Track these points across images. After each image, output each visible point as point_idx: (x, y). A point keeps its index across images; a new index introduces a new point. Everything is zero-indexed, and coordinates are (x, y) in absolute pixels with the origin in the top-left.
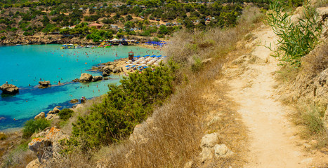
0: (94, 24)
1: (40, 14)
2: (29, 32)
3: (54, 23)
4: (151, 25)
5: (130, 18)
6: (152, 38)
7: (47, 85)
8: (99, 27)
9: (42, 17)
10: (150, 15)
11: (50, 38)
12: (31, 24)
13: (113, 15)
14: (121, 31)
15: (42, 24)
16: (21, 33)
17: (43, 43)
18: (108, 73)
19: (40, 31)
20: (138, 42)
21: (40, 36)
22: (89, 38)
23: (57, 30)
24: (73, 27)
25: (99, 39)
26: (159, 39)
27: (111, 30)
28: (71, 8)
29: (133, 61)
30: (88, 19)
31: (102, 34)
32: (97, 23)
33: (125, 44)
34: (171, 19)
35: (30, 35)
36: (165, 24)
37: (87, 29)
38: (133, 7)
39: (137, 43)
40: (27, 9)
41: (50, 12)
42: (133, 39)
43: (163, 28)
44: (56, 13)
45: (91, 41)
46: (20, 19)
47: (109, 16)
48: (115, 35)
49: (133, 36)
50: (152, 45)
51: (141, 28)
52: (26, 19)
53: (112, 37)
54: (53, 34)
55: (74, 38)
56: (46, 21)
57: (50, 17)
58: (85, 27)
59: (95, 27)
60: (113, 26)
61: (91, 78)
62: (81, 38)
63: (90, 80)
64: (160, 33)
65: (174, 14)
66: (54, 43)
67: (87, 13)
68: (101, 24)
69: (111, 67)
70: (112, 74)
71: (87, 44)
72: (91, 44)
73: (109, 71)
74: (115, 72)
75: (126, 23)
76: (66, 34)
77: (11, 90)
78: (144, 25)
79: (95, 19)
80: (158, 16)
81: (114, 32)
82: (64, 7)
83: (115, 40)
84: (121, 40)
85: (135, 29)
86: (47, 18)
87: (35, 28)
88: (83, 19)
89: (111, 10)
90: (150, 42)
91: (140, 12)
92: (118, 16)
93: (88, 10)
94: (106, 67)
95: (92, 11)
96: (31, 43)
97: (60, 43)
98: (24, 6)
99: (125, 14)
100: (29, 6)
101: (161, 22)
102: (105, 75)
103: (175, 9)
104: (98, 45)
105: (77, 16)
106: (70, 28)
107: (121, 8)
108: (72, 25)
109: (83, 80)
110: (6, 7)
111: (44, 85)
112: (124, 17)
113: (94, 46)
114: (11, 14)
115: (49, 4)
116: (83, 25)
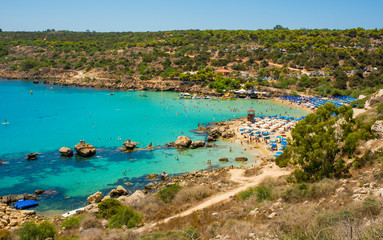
0: (222, 70)
1: (163, 55)
2: (146, 76)
3: (175, 66)
4: (290, 75)
5: (265, 65)
6: (289, 92)
7: (132, 148)
8: (227, 74)
9: (163, 59)
10: (291, 62)
11: (167, 84)
12: (150, 66)
13: (245, 60)
14: (251, 80)
15: (162, 67)
16: (137, 77)
17: (158, 90)
18: (216, 137)
19: (158, 75)
20: (271, 95)
21: (157, 81)
22: (211, 87)
23: (177, 75)
24: (196, 73)
25: (223, 88)
26: (298, 93)
27: (239, 79)
28: (198, 50)
29: (253, 122)
30: (215, 64)
31: (227, 83)
32: (226, 68)
33: (254, 97)
34: (318, 68)
35: (146, 79)
36: (308, 74)
37: (210, 76)
38: (272, 50)
39: (269, 97)
40: (151, 49)
41: (174, 53)
42: (265, 90)
43: (304, 78)
44: (180, 55)
45: (213, 91)
46: (140, 61)
47: (240, 61)
48: (243, 85)
49: (264, 88)
50: (288, 101)
51: (277, 78)
52: (147, 60)
53: (239, 88)
54: (172, 79)
55: (195, 86)
56: (168, 64)
57: (172, 60)
58: (208, 74)
59: (220, 74)
60: (243, 74)
61: (189, 143)
62: (203, 86)
63: (188, 145)
64: (300, 85)
65: (322, 62)
66: (171, 90)
68: (230, 70)
69: (222, 129)
70: (221, 138)
71: (208, 94)
72: (213, 94)
74: (225, 137)
75: (260, 70)
76: (186, 80)
77: (86, 151)
78: (281, 74)
79: (223, 64)
80: (302, 63)
82: (191, 49)
83: (242, 91)
84: (249, 92)
85: (270, 78)
86: (168, 60)
87: (154, 71)
88: (209, 64)
89: (243, 54)
90: (286, 97)
91: (279, 57)
92: (251, 61)
93: (217, 52)
94: (216, 128)
95: (221, 54)
96: (145, 89)
97: (177, 91)
98: (148, 45)
99: (260, 59)
100: (154, 46)
101: (304, 72)
102: (210, 140)
103: (325, 56)
104: (221, 95)
105: (204, 59)
106: (192, 73)
107: (257, 52)
108: (195, 69)
109: (178, 145)
110: (129, 47)
111: (128, 148)
112: (259, 62)
113: (215, 98)
114: (132, 55)
115: (175, 44)
116: (208, 70)
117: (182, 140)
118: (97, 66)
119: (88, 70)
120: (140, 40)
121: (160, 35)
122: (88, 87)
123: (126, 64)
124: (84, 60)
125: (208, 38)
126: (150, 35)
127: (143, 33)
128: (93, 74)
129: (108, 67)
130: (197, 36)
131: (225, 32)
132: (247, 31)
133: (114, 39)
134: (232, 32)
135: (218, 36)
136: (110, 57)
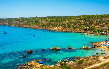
0: (97, 27)
1: (79, 22)
3: (83, 25)
7: (70, 49)
8: (98, 28)
9: (79, 24)
11: (80, 31)
12: (75, 26)
13: (104, 23)
14: (106, 29)
15: (79, 26)
16: (72, 29)
17: (78, 32)
18: (95, 46)
19: (78, 28)
21: (78, 30)
22: (94, 32)
23: (83, 28)
24: (89, 27)
25: (97, 32)
28: (90, 21)
29: (107, 42)
30: (95, 25)
31: (98, 30)
32: (98, 26)
33: (107, 35)
35: (74, 29)
40: (76, 21)
41: (82, 22)
44: (84, 22)
45: (94, 33)
46: (73, 24)
48: (103, 31)
52: (75, 24)
53: (102, 32)
54: (82, 29)
55: (89, 31)
56: (81, 25)
57: (82, 24)
58: (93, 28)
60: (104, 28)
61: (87, 48)
62: (91, 31)
67: (95, 23)
68: (99, 27)
69: (97, 44)
70: (96, 47)
71: (93, 34)
72: (94, 34)
74: (98, 46)
76: (86, 29)
77: (57, 49)
79: (97, 25)
81: (103, 30)
82: (87, 20)
83: (103, 33)
84: (106, 33)
86: (81, 24)
87: (77, 27)
88: (93, 25)
92: (106, 24)
93: (95, 21)
94: (95, 44)
95: (97, 22)
96: (74, 32)
97: (83, 33)
98: (75, 20)
100: (77, 20)
102: (93, 47)
104: (96, 34)
105: (91, 23)
106: (88, 27)
107: (108, 21)
108: (89, 26)
109: (83, 48)
110: (70, 20)
111: (69, 49)
112: (108, 24)
113: (95, 35)
114: (71, 22)
115: (83, 19)
116: (92, 27)
117: (84, 47)
118: (61, 26)
119: (58, 27)
120: (73, 18)
121: (78, 17)
122: (58, 31)
123: (69, 25)
124: (57, 24)
125: (93, 17)
126: (76, 17)
127: (73, 16)
128: (60, 28)
129: (64, 26)
130: (89, 17)
131: (98, 15)
132: (105, 15)
133: (66, 18)
134: (100, 15)
135: (96, 17)
136: (64, 23)
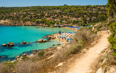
1: (29, 14)
2: (24, 21)
3: (34, 18)
4: (70, 20)
5: (62, 17)
6: (70, 25)
7: (25, 43)
8: (50, 20)
9: (30, 16)
10: (70, 16)
11: (32, 24)
12: (25, 18)
13: (56, 15)
14: (58, 22)
15: (29, 18)
16: (22, 22)
17: (29, 26)
18: (50, 39)
19: (28, 21)
20: (65, 26)
21: (28, 23)
22: (46, 24)
23: (35, 21)
24: (41, 20)
25: (50, 24)
26: (73, 25)
27: (54, 21)
28: (41, 12)
29: (61, 34)
30: (46, 17)
31: (51, 23)
32: (50, 18)
33: (59, 27)
34: (78, 17)
36: (75, 19)
37: (45, 21)
38: (64, 12)
39: (64, 27)
40: (25, 13)
41: (33, 14)
42: (63, 25)
43: (74, 21)
44: (35, 14)
45: (47, 25)
46: (22, 16)
47: (54, 16)
48: (56, 23)
49: (63, 24)
50: (70, 28)
51: (66, 20)
52: (24, 16)
53: (55, 24)
54: (33, 22)
55: (41, 24)
56: (31, 17)
57: (33, 16)
59: (48, 20)
60: (56, 20)
61: (42, 41)
62: (43, 24)
63: (42, 42)
64: (73, 23)
65: (79, 16)
66: (33, 25)
67: (46, 15)
68: (51, 19)
69: (52, 36)
70: (51, 39)
71: (45, 26)
72: (47, 26)
73: (50, 38)
74: (53, 39)
75: (61, 18)
76: (38, 22)
77: (11, 45)
78: (67, 20)
80: (73, 16)
81: (55, 22)
82: (38, 12)
83: (56, 25)
84: (58, 25)
85: (64, 21)
86: (31, 16)
87: (27, 20)
88: (44, 17)
89: (55, 14)
90: (69, 26)
91: (66, 14)
92: (58, 16)
93: (47, 13)
94: (50, 36)
95: (48, 14)
96: (25, 25)
97: (35, 26)
98: (24, 11)
99: (61, 15)
100: (26, 11)
101: (74, 19)
102: (48, 40)
103: (80, 14)
104: (49, 27)
105: (43, 15)
106: (39, 20)
107: (59, 13)
108: (40, 19)
109: (39, 42)
110: (18, 12)
111: (24, 43)
112: (60, 16)
114: (19, 14)
115: (33, 11)
116: (44, 19)
117: (40, 40)
118: (8, 18)
119: (5, 20)
120: (21, 10)
121: (28, 8)
122: (5, 25)
123: (18, 18)
124: (3, 17)
125: (43, 9)
126: (24, 8)
127: (21, 7)
128: (7, 21)
129: (11, 19)
130: (40, 8)
131: (49, 7)
132: (55, 6)
133: (12, 9)
134: (51, 7)
135: (47, 8)
136: (12, 15)
